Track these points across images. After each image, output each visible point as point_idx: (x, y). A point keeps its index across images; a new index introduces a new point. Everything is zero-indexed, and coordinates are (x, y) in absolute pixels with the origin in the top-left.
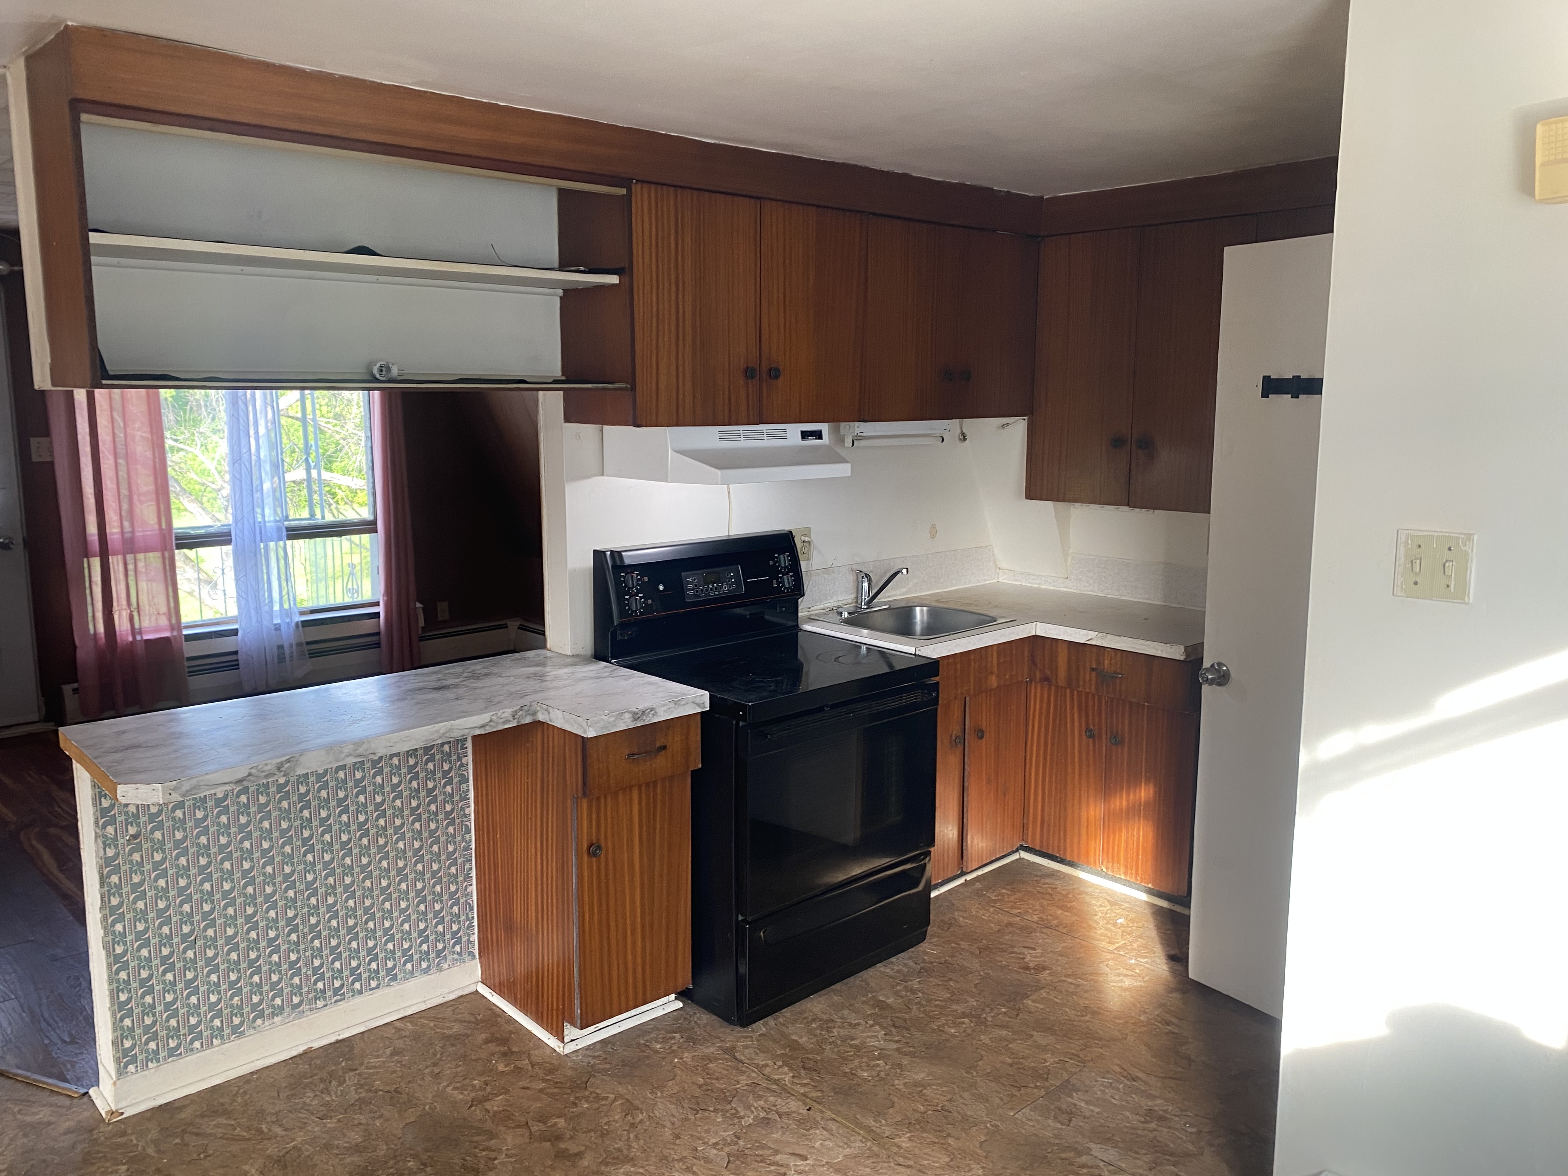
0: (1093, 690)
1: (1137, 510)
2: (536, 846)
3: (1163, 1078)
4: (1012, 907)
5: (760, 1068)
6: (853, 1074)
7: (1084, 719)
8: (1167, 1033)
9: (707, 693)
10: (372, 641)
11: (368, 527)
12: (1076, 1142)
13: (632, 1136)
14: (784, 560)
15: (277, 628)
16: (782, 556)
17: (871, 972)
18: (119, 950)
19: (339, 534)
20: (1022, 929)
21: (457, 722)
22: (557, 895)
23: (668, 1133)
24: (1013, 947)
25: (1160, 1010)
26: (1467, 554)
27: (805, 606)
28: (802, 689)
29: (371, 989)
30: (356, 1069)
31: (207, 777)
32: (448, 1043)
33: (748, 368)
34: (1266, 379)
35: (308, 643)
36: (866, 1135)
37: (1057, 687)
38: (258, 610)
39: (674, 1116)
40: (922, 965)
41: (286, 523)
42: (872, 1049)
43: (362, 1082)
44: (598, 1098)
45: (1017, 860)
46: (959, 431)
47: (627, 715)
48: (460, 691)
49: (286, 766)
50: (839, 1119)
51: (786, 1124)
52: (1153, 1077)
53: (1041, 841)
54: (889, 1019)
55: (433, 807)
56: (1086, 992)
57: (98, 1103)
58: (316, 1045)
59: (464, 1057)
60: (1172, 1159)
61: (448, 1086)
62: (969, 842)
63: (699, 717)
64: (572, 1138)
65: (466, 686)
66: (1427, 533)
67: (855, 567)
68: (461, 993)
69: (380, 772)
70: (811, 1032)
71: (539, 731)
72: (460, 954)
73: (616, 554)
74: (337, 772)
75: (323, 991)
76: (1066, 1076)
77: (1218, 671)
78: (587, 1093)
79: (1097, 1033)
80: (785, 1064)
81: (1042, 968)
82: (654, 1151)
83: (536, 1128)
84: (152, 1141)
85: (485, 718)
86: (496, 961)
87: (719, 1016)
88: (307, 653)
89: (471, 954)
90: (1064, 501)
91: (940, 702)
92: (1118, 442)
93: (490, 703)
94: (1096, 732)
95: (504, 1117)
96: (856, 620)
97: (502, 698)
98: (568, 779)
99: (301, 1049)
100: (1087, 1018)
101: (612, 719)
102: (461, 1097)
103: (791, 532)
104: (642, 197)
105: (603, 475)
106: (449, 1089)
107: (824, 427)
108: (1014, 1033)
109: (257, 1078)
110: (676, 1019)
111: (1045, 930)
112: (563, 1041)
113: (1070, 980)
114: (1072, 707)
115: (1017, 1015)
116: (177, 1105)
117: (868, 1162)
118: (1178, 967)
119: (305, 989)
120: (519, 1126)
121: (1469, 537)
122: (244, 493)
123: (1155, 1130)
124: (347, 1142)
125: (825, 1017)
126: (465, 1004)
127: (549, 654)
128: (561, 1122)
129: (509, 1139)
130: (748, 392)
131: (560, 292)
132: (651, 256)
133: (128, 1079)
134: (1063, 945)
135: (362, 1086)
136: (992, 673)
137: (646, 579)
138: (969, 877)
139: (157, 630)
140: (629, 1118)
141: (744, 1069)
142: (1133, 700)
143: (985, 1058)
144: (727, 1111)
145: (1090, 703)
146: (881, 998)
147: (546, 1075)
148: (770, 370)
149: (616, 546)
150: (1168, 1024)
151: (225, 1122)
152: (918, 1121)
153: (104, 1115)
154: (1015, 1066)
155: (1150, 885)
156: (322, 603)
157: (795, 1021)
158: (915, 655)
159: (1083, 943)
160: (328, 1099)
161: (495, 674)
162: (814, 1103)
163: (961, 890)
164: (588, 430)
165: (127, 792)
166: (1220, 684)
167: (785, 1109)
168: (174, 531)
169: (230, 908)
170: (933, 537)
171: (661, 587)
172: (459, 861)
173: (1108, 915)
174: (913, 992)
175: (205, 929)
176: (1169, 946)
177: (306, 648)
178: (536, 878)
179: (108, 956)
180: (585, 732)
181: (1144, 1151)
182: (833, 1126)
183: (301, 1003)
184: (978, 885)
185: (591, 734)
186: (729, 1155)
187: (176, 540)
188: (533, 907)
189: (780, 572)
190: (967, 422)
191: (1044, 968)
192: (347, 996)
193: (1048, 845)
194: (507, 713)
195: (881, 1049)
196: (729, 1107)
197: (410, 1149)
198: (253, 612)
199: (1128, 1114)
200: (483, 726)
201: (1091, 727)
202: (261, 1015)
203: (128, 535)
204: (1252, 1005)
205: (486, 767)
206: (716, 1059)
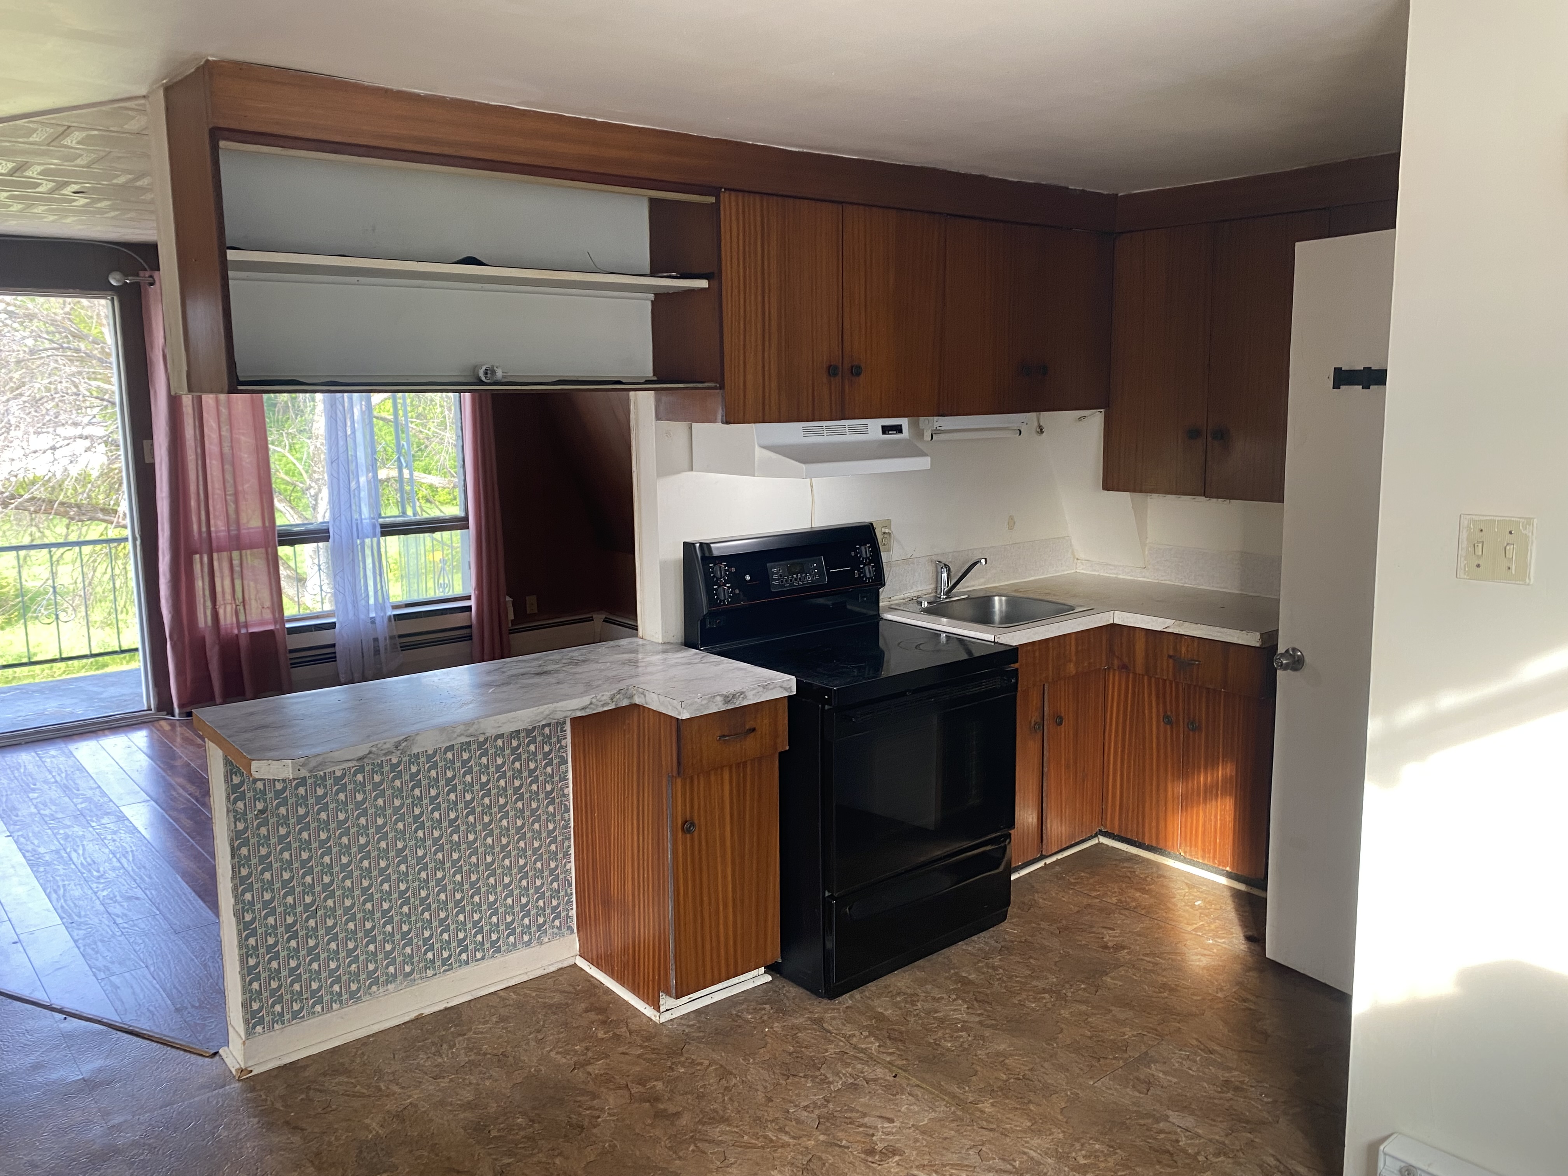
0: (1171, 677)
1: (1214, 500)
2: (632, 824)
3: (1240, 1051)
4: (1090, 890)
5: (848, 1038)
6: (936, 1044)
7: (1161, 705)
8: (1244, 1010)
9: (793, 678)
10: (464, 634)
11: (460, 523)
12: (1154, 1110)
13: (726, 1098)
14: (865, 551)
15: (373, 621)
16: (863, 548)
17: (953, 949)
18: (248, 917)
19: (433, 530)
20: (1101, 910)
21: (560, 704)
22: (653, 871)
23: (760, 1097)
24: (1091, 927)
25: (1237, 987)
26: (1526, 536)
27: (885, 595)
28: (884, 674)
29: (477, 960)
30: (465, 1035)
31: (331, 754)
32: (549, 1012)
33: (830, 366)
34: (1337, 371)
35: (400, 636)
36: (950, 1101)
37: (1135, 674)
38: (355, 603)
39: (766, 1081)
40: (1003, 944)
41: (381, 520)
42: (955, 1021)
43: (471, 1046)
44: (693, 1063)
45: (1096, 845)
46: (1036, 424)
47: (719, 699)
48: (561, 676)
49: (403, 745)
50: (924, 1086)
51: (873, 1089)
52: (1230, 1051)
53: (1120, 827)
54: (971, 994)
55: (534, 787)
56: (1164, 970)
57: (229, 1061)
58: (427, 1011)
59: (566, 1024)
60: (1248, 1127)
61: (551, 1050)
62: (1049, 826)
63: (786, 701)
64: (669, 1099)
65: (567, 672)
66: (1488, 518)
67: (934, 558)
68: (560, 966)
69: (485, 753)
70: (896, 1005)
71: (636, 714)
72: (559, 928)
73: (705, 546)
74: (445, 753)
75: (433, 961)
76: (1144, 1049)
77: (1293, 656)
78: (683, 1059)
79: (1175, 1009)
80: (871, 1034)
81: (1119, 947)
82: (747, 1112)
83: (636, 1089)
84: (281, 1097)
85: (586, 700)
86: (593, 935)
87: (807, 989)
88: (399, 646)
89: (570, 928)
90: (1141, 491)
91: (1019, 689)
92: (1194, 434)
93: (589, 686)
94: (1174, 719)
95: (606, 1079)
96: (936, 609)
97: (600, 682)
98: (663, 759)
99: (413, 1016)
100: (1165, 994)
101: (704, 702)
102: (564, 1060)
103: (872, 524)
104: (730, 205)
105: (692, 470)
106: (553, 1054)
107: (904, 422)
108: (1093, 1007)
109: (373, 1041)
110: (766, 992)
111: (1122, 911)
112: (659, 1011)
113: (1148, 959)
114: (1150, 695)
115: (1096, 992)
116: (300, 1064)
117: (953, 1125)
118: (1256, 947)
119: (416, 959)
120: (620, 1088)
121: (1529, 521)
122: (342, 491)
123: (1231, 1099)
124: (460, 1100)
125: (909, 991)
126: (565, 976)
127: (641, 642)
128: (659, 1085)
129: (611, 1100)
130: (830, 389)
131: (652, 296)
132: (739, 262)
133: (256, 1039)
134: (1141, 925)
135: (471, 1050)
136: (1070, 661)
137: (733, 570)
138: (1049, 861)
139: (262, 623)
140: (724, 1082)
141: (832, 1038)
142: (1210, 687)
143: (1065, 1031)
144: (817, 1077)
145: (1168, 691)
146: (964, 974)
147: (644, 1042)
148: (852, 367)
149: (705, 538)
150: (1245, 1001)
151: (346, 1080)
152: (1001, 1089)
153: (234, 1073)
154: (1095, 1039)
155: (1228, 869)
156: (415, 598)
157: (879, 996)
158: (994, 642)
159: (1160, 923)
160: (440, 1060)
161: (592, 661)
162: (900, 1071)
163: (1041, 873)
164: (678, 428)
165: (260, 767)
166: (1295, 669)
167: (872, 1076)
168: (277, 528)
169: (347, 881)
170: (1011, 528)
171: (748, 578)
172: (559, 839)
173: (1186, 898)
174: (994, 968)
175: (325, 900)
176: (1246, 927)
177: (398, 640)
178: (633, 854)
179: (238, 923)
180: (679, 714)
181: (1221, 1119)
182: (918, 1092)
183: (412, 972)
184: (1057, 869)
185: (685, 716)
186: (819, 1117)
187: (279, 537)
188: (630, 883)
189: (862, 563)
190: (1045, 415)
191: (1123, 948)
192: (454, 966)
193: (1126, 830)
194: (606, 696)
195: (964, 1022)
196: (818, 1073)
197: (518, 1107)
198: (350, 606)
199: (1205, 1085)
200: (584, 708)
201: (1169, 713)
202: (376, 982)
203: (233, 533)
204: (1328, 983)
205: (584, 750)
206: (805, 1029)
